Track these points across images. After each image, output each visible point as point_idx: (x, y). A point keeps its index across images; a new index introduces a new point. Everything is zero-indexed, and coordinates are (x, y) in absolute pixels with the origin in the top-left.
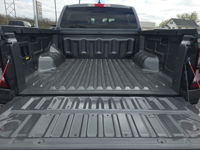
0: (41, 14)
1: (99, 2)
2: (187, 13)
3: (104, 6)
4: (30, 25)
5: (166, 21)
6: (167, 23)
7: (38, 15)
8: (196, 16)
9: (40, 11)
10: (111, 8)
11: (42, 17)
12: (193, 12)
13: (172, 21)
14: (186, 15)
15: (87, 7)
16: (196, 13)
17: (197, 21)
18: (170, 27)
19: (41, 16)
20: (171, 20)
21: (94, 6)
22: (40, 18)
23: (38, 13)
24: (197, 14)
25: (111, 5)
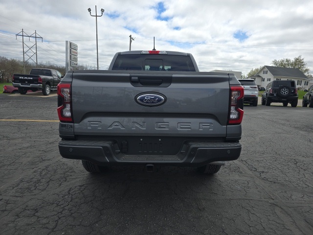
0: (76, 60)
1: (154, 49)
2: (288, 59)
3: (160, 53)
4: (60, 74)
5: (257, 70)
6: (259, 73)
7: (72, 61)
8: (303, 62)
9: (75, 57)
10: (167, 55)
11: (77, 64)
12: (297, 57)
13: (266, 69)
14: (287, 61)
15: (141, 54)
16: (301, 58)
17: (305, 69)
18: (264, 79)
19: (75, 62)
20: (264, 68)
21: (148, 53)
22: (74, 65)
23: (72, 59)
24: (303, 59)
25: (166, 51)
